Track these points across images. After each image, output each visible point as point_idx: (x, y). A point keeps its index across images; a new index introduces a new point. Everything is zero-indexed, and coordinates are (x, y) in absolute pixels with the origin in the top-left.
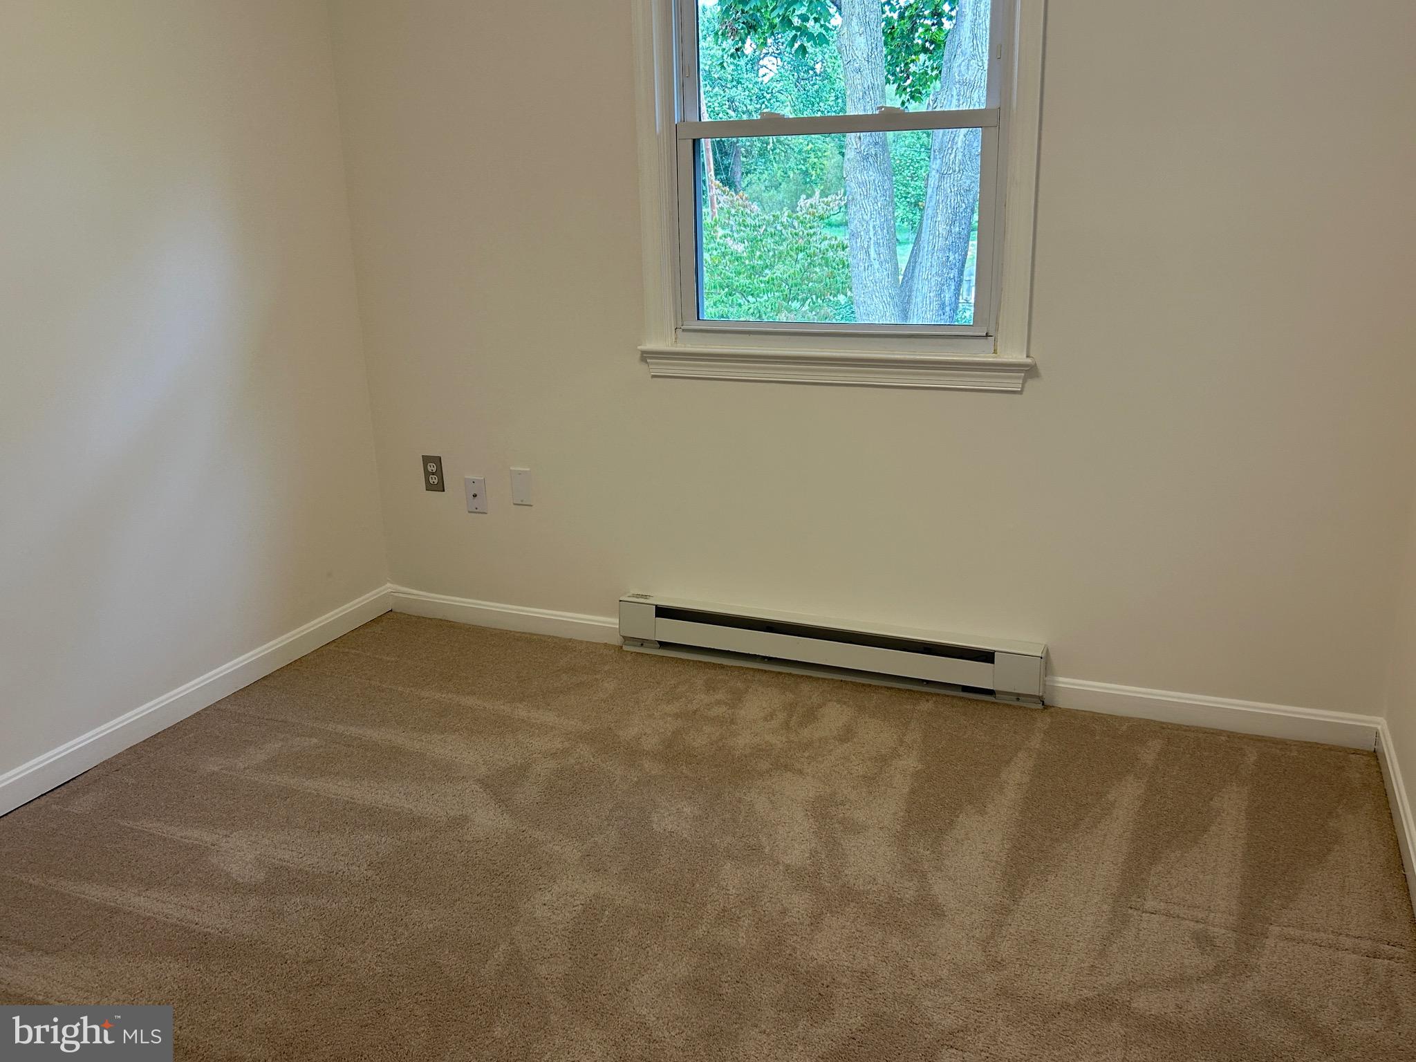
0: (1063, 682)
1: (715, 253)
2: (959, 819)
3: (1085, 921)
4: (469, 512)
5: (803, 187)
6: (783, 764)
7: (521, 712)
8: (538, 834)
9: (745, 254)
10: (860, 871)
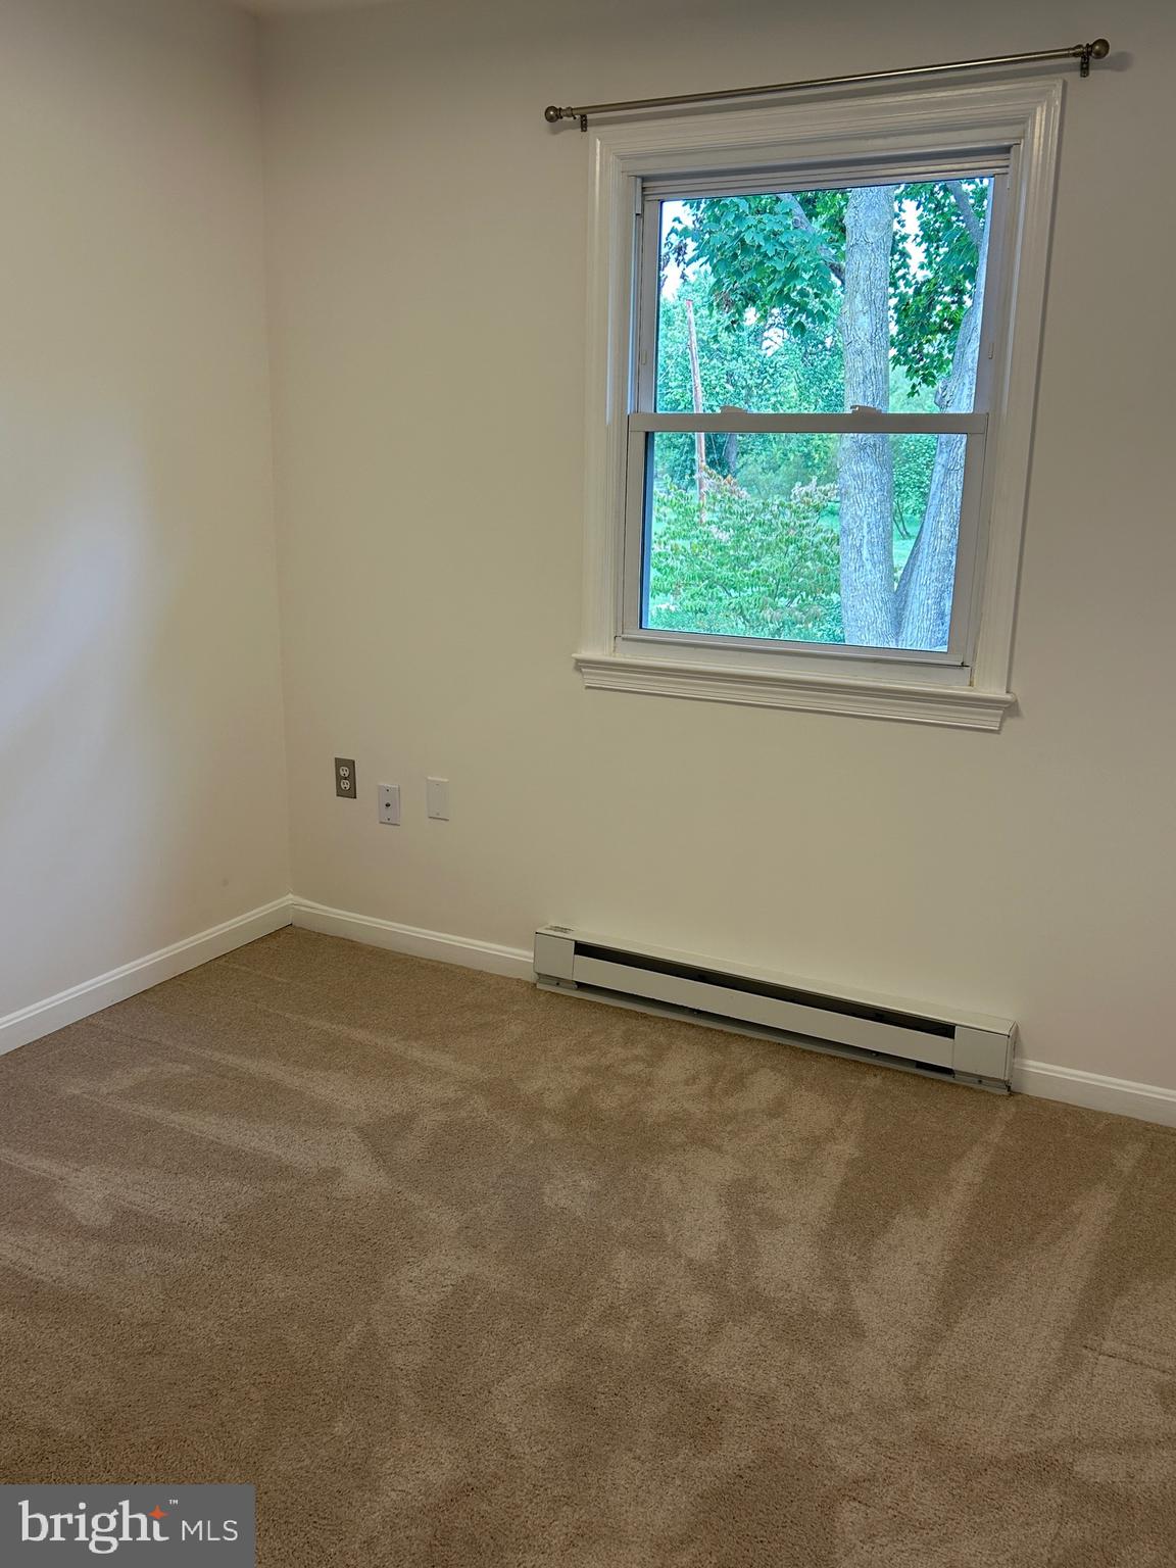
0: (1033, 1065)
1: (696, 541)
2: (895, 1221)
3: (1029, 1358)
4: (381, 823)
5: (804, 471)
6: (701, 1138)
7: (416, 1052)
8: (415, 1198)
9: (729, 544)
10: (773, 1274)
